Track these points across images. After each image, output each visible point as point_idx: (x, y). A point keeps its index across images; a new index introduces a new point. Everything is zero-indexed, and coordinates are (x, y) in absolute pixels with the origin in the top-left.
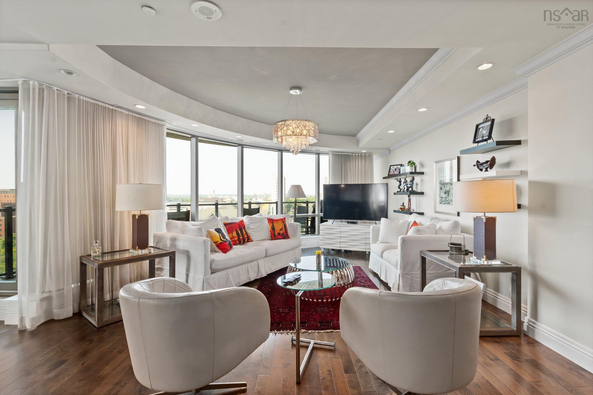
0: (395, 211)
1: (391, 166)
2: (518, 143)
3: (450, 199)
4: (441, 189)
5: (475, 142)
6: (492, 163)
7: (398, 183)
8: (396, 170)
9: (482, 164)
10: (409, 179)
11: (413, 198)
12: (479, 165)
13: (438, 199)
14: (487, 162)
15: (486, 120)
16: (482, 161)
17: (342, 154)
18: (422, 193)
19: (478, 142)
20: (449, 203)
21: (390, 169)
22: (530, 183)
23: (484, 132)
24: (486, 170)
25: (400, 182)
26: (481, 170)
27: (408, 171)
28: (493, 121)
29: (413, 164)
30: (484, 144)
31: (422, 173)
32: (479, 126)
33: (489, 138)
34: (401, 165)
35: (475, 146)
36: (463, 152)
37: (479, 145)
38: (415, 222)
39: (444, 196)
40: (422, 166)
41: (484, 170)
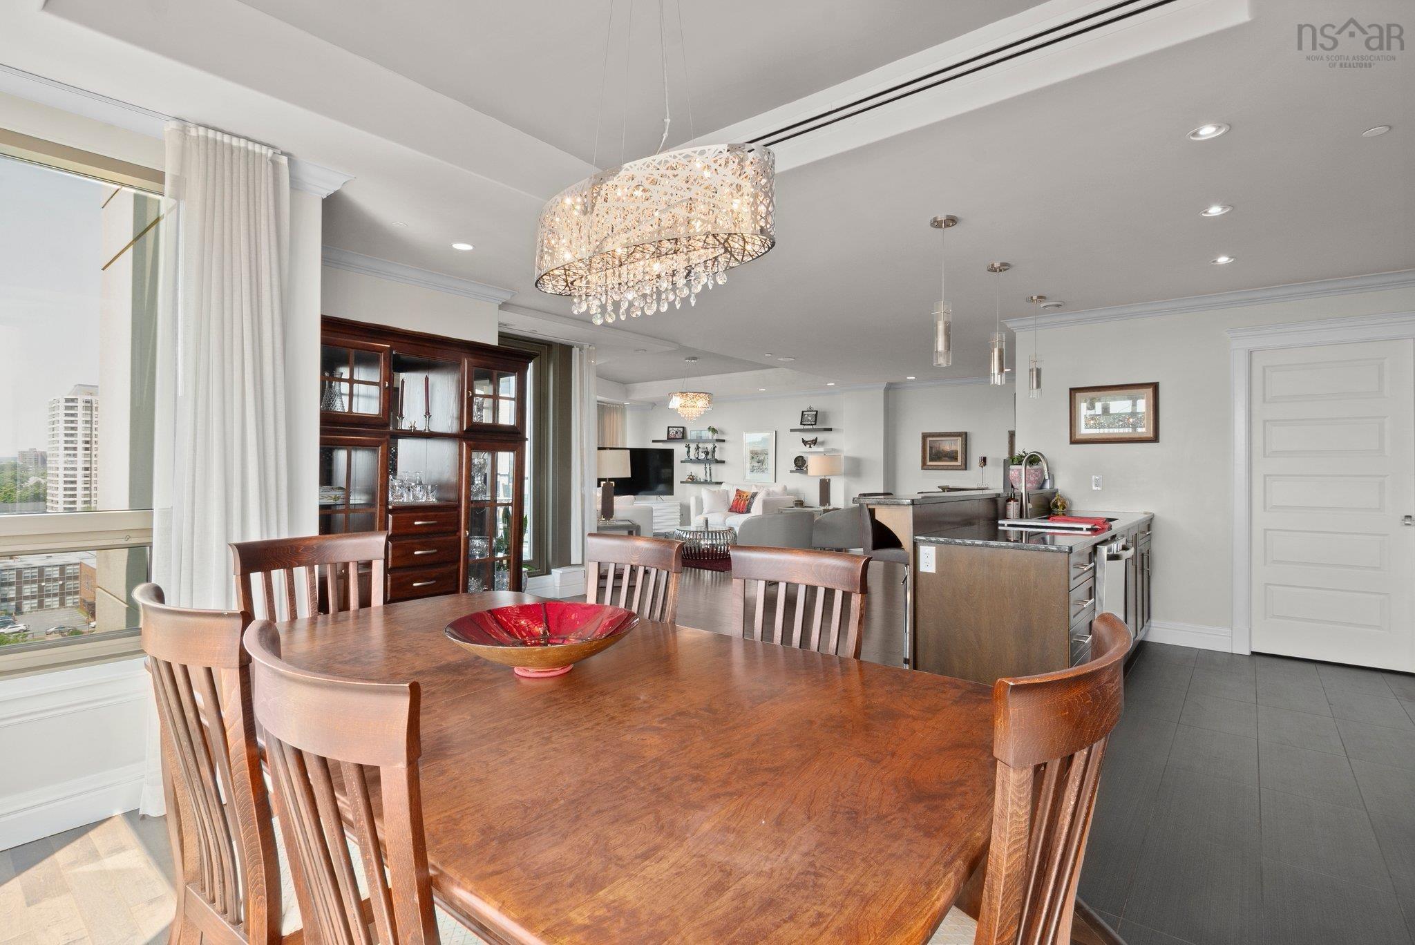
0: (683, 483)
1: (669, 427)
2: (830, 430)
3: (765, 467)
4: (753, 458)
5: (801, 424)
6: (815, 442)
7: (686, 449)
8: (677, 432)
9: (807, 442)
10: (710, 447)
11: (714, 467)
12: (805, 442)
13: (748, 468)
14: (812, 441)
15: (810, 410)
16: (806, 439)
18: (723, 462)
19: (804, 425)
20: (763, 471)
22: (845, 457)
23: (810, 419)
24: (810, 447)
25: (689, 448)
26: (806, 446)
27: (710, 438)
28: (817, 412)
29: (714, 431)
30: (811, 427)
31: (724, 441)
32: (805, 413)
33: (815, 424)
34: (683, 428)
35: (802, 427)
36: (792, 430)
37: (806, 427)
38: (737, 490)
39: (756, 464)
40: (723, 433)
41: (808, 446)
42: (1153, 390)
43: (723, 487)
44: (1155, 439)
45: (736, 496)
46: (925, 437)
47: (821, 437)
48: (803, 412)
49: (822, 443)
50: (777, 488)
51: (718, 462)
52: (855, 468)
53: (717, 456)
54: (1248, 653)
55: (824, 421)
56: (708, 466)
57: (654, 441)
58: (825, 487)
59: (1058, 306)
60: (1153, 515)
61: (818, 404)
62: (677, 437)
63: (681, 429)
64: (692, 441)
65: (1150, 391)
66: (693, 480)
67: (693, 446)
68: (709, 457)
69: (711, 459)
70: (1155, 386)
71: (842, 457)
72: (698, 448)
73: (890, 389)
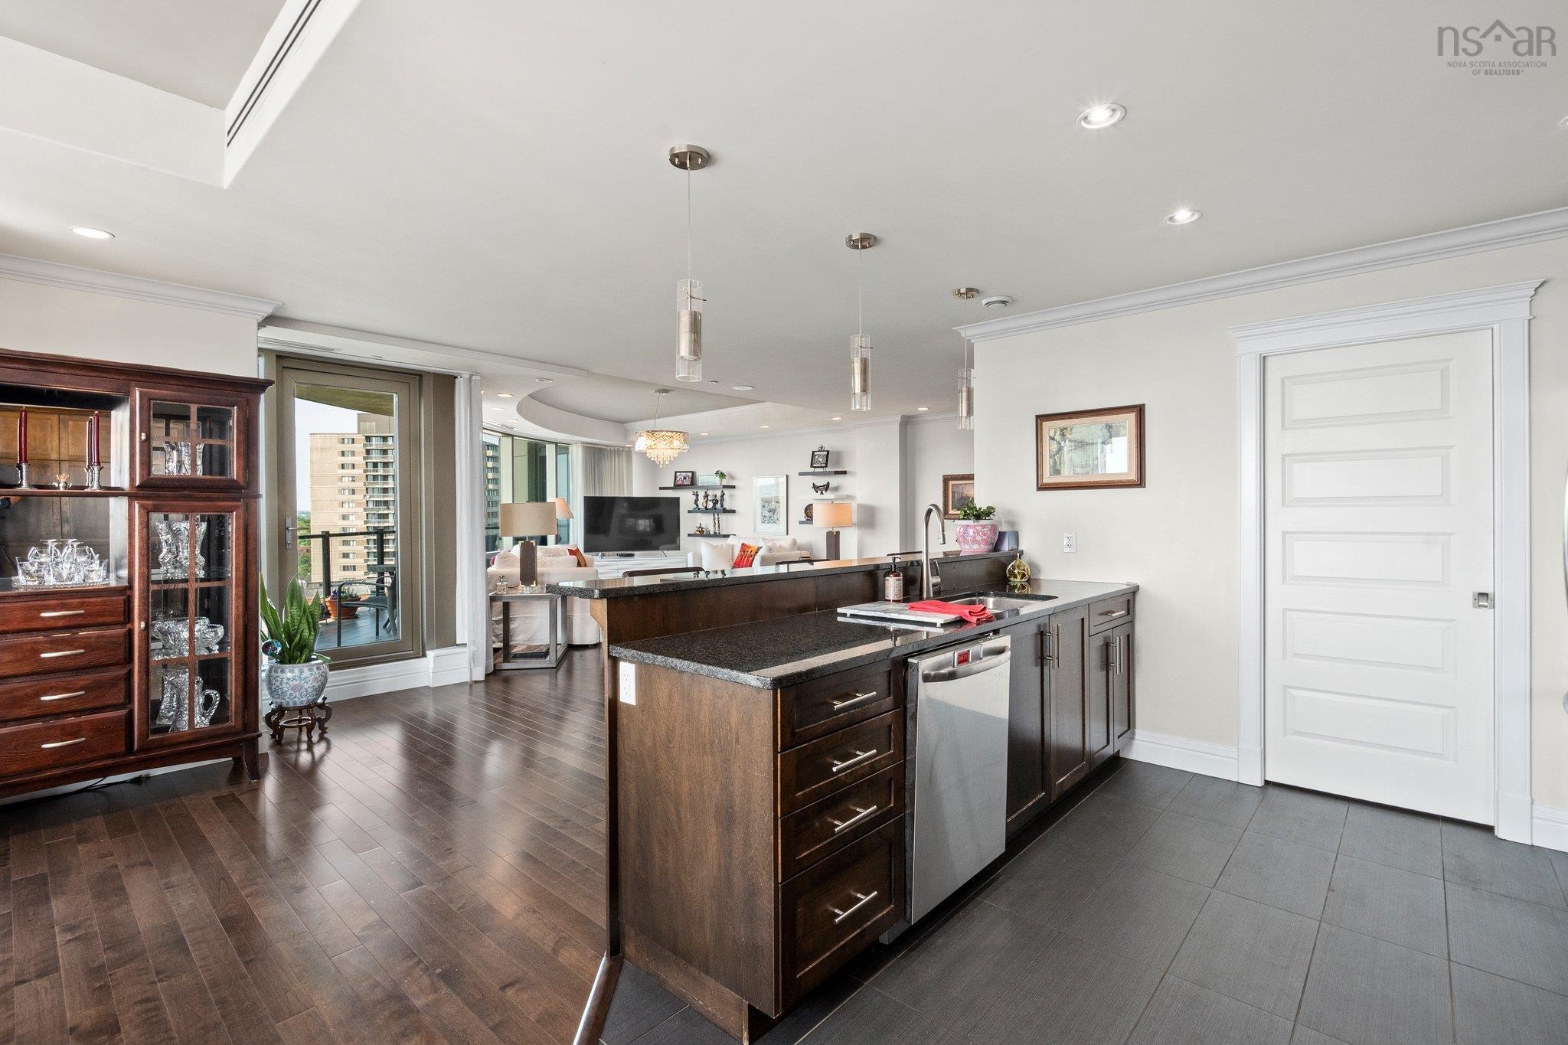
0: (689, 535)
1: (676, 472)
2: (845, 473)
3: (776, 517)
4: (764, 507)
5: (812, 466)
6: (827, 487)
8: (685, 478)
9: (818, 487)
11: (723, 517)
12: (815, 488)
13: (759, 518)
14: (824, 486)
15: (821, 450)
16: (817, 484)
17: (595, 446)
18: (733, 511)
19: (815, 467)
20: (774, 522)
21: (676, 476)
22: (858, 505)
23: (821, 460)
24: (822, 493)
25: (697, 495)
26: (817, 492)
27: (718, 484)
28: (828, 452)
29: (722, 475)
30: (821, 470)
31: (734, 487)
32: (816, 453)
33: (826, 466)
34: (693, 472)
35: (812, 470)
36: (801, 474)
37: (817, 470)
38: (743, 545)
39: (768, 514)
40: (732, 477)
41: (819, 492)
42: (1136, 416)
43: (730, 541)
44: (1140, 482)
45: (741, 551)
46: (946, 480)
47: (834, 481)
48: (813, 452)
49: (836, 489)
50: (786, 542)
51: (725, 511)
52: (869, 519)
53: (727, 506)
54: (1259, 783)
55: (838, 462)
56: (716, 516)
57: (661, 488)
58: (833, 540)
59: (1004, 302)
60: (1138, 587)
61: (831, 443)
62: (685, 483)
63: (690, 474)
64: (702, 488)
65: (1131, 417)
66: (702, 533)
67: (701, 494)
68: (718, 506)
69: (718, 508)
70: (1140, 410)
71: (854, 505)
72: (706, 496)
73: (907, 423)
